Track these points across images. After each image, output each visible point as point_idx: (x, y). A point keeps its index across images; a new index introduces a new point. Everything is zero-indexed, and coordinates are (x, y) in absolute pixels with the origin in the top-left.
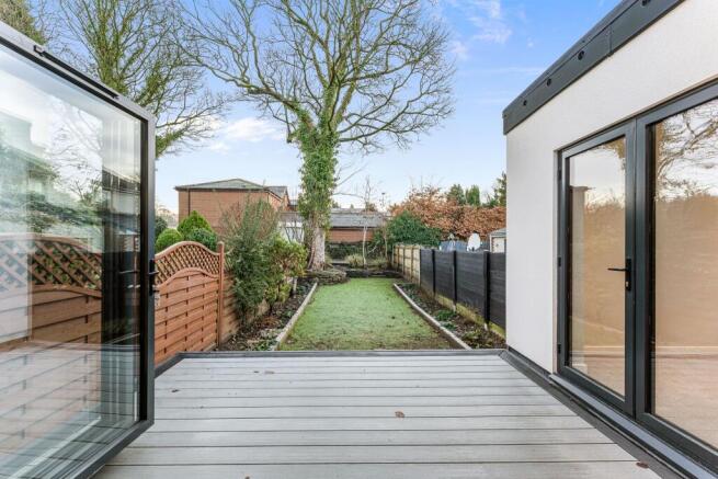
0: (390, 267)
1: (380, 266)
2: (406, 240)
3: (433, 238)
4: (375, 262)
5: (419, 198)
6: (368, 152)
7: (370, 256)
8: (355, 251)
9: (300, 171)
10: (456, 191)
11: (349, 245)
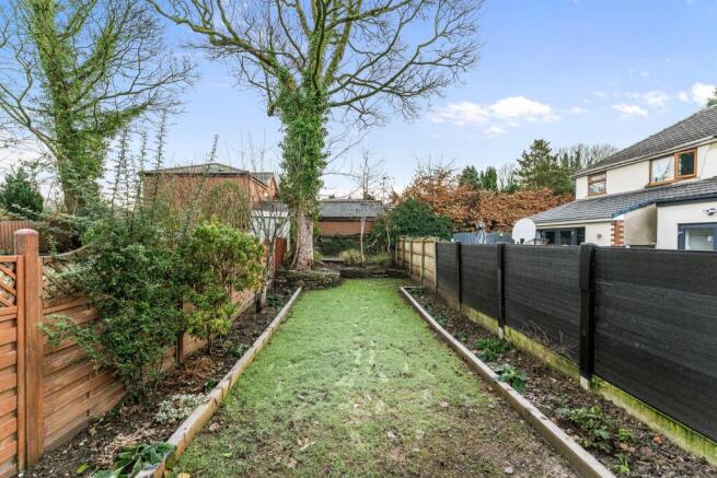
0: (393, 264)
1: (381, 264)
2: (412, 232)
3: (444, 229)
4: (375, 259)
5: (427, 181)
6: (366, 125)
7: (370, 252)
8: (351, 246)
9: (280, 145)
10: (469, 174)
11: (345, 238)
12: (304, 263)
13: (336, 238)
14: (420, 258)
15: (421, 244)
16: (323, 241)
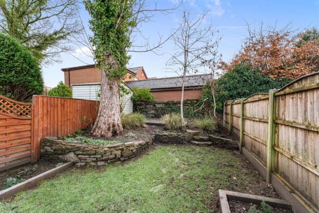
12: (104, 127)
13: (167, 104)
14: (240, 120)
15: (240, 106)
16: (158, 106)
